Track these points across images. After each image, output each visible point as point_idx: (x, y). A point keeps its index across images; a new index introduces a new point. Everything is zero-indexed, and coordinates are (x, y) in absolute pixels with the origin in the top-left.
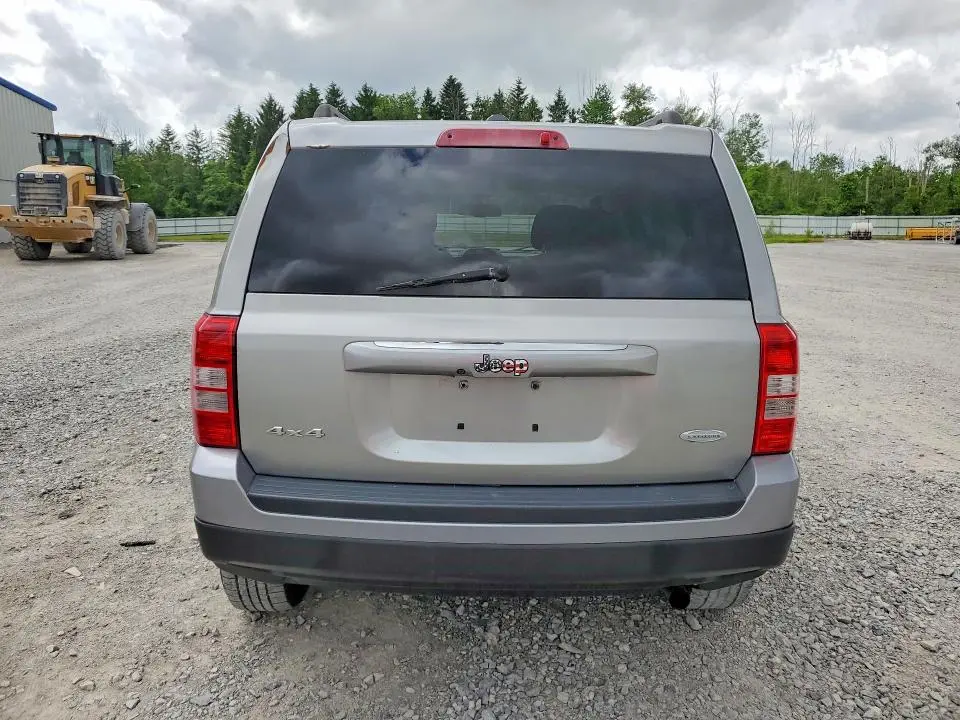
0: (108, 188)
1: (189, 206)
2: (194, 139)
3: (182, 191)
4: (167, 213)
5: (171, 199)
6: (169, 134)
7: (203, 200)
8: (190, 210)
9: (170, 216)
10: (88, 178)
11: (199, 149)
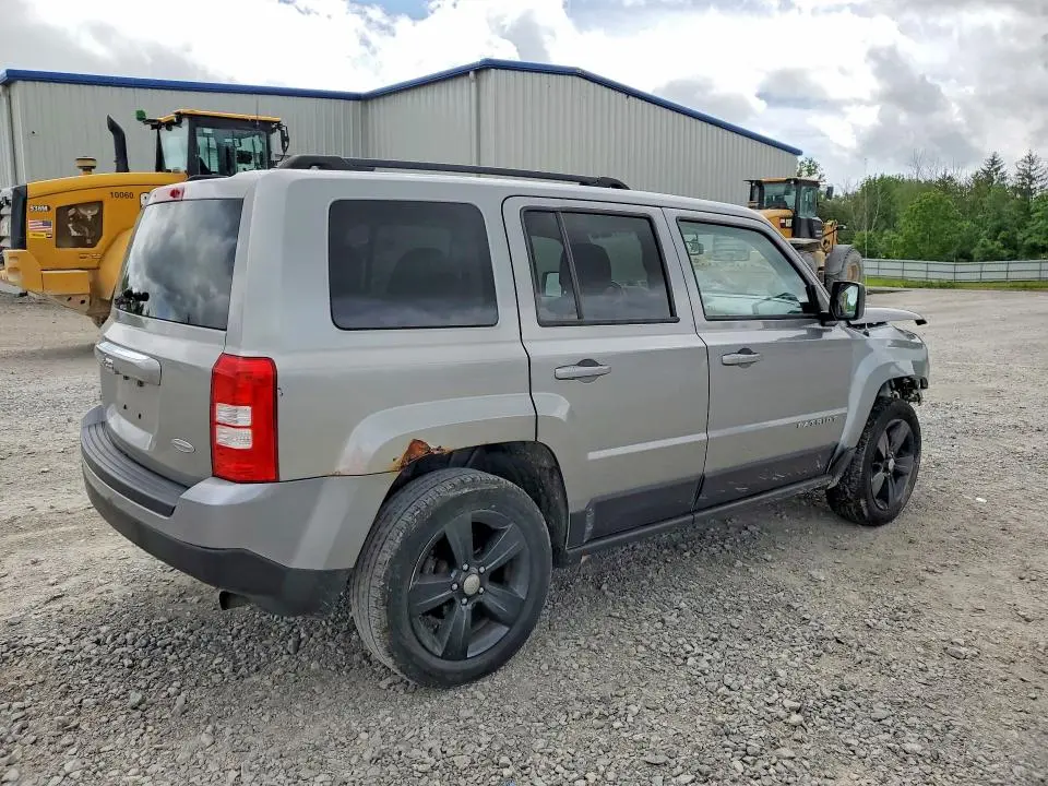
0: (804, 230)
1: (1004, 247)
2: (1027, 167)
3: (998, 230)
4: (975, 256)
5: (982, 240)
6: (994, 162)
7: (1024, 239)
8: (1005, 252)
9: (978, 260)
10: (783, 221)
11: (1032, 179)
